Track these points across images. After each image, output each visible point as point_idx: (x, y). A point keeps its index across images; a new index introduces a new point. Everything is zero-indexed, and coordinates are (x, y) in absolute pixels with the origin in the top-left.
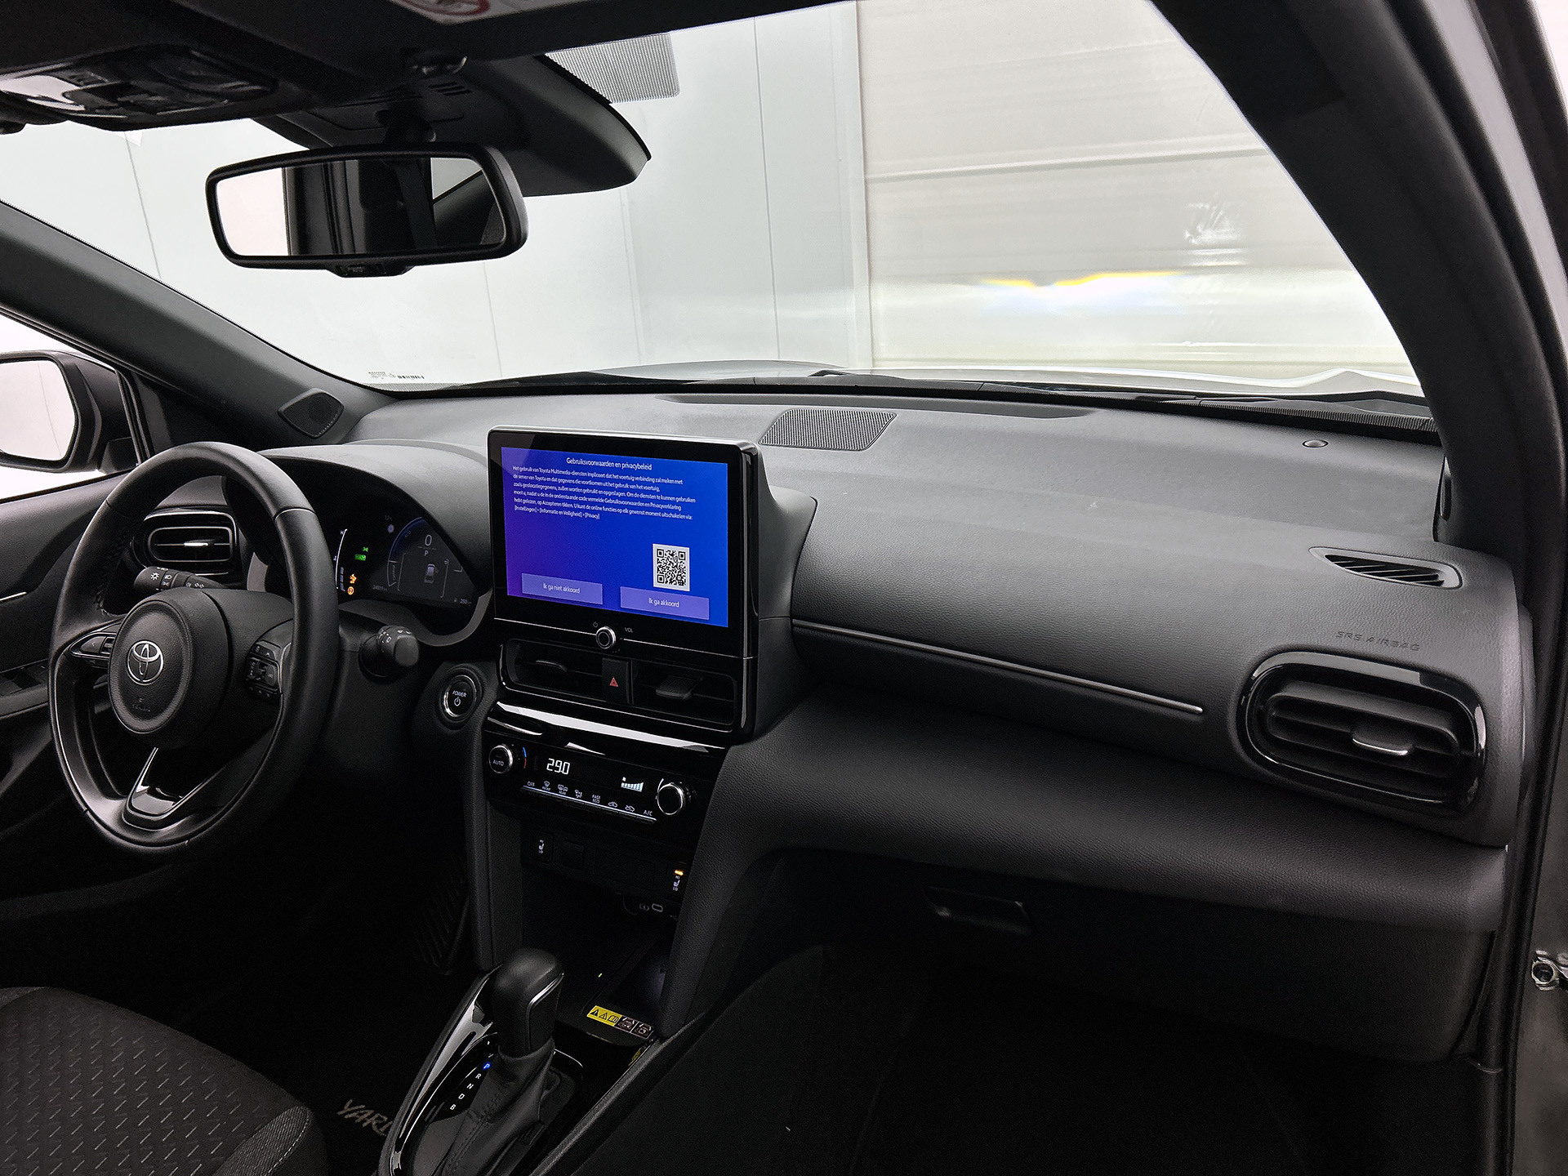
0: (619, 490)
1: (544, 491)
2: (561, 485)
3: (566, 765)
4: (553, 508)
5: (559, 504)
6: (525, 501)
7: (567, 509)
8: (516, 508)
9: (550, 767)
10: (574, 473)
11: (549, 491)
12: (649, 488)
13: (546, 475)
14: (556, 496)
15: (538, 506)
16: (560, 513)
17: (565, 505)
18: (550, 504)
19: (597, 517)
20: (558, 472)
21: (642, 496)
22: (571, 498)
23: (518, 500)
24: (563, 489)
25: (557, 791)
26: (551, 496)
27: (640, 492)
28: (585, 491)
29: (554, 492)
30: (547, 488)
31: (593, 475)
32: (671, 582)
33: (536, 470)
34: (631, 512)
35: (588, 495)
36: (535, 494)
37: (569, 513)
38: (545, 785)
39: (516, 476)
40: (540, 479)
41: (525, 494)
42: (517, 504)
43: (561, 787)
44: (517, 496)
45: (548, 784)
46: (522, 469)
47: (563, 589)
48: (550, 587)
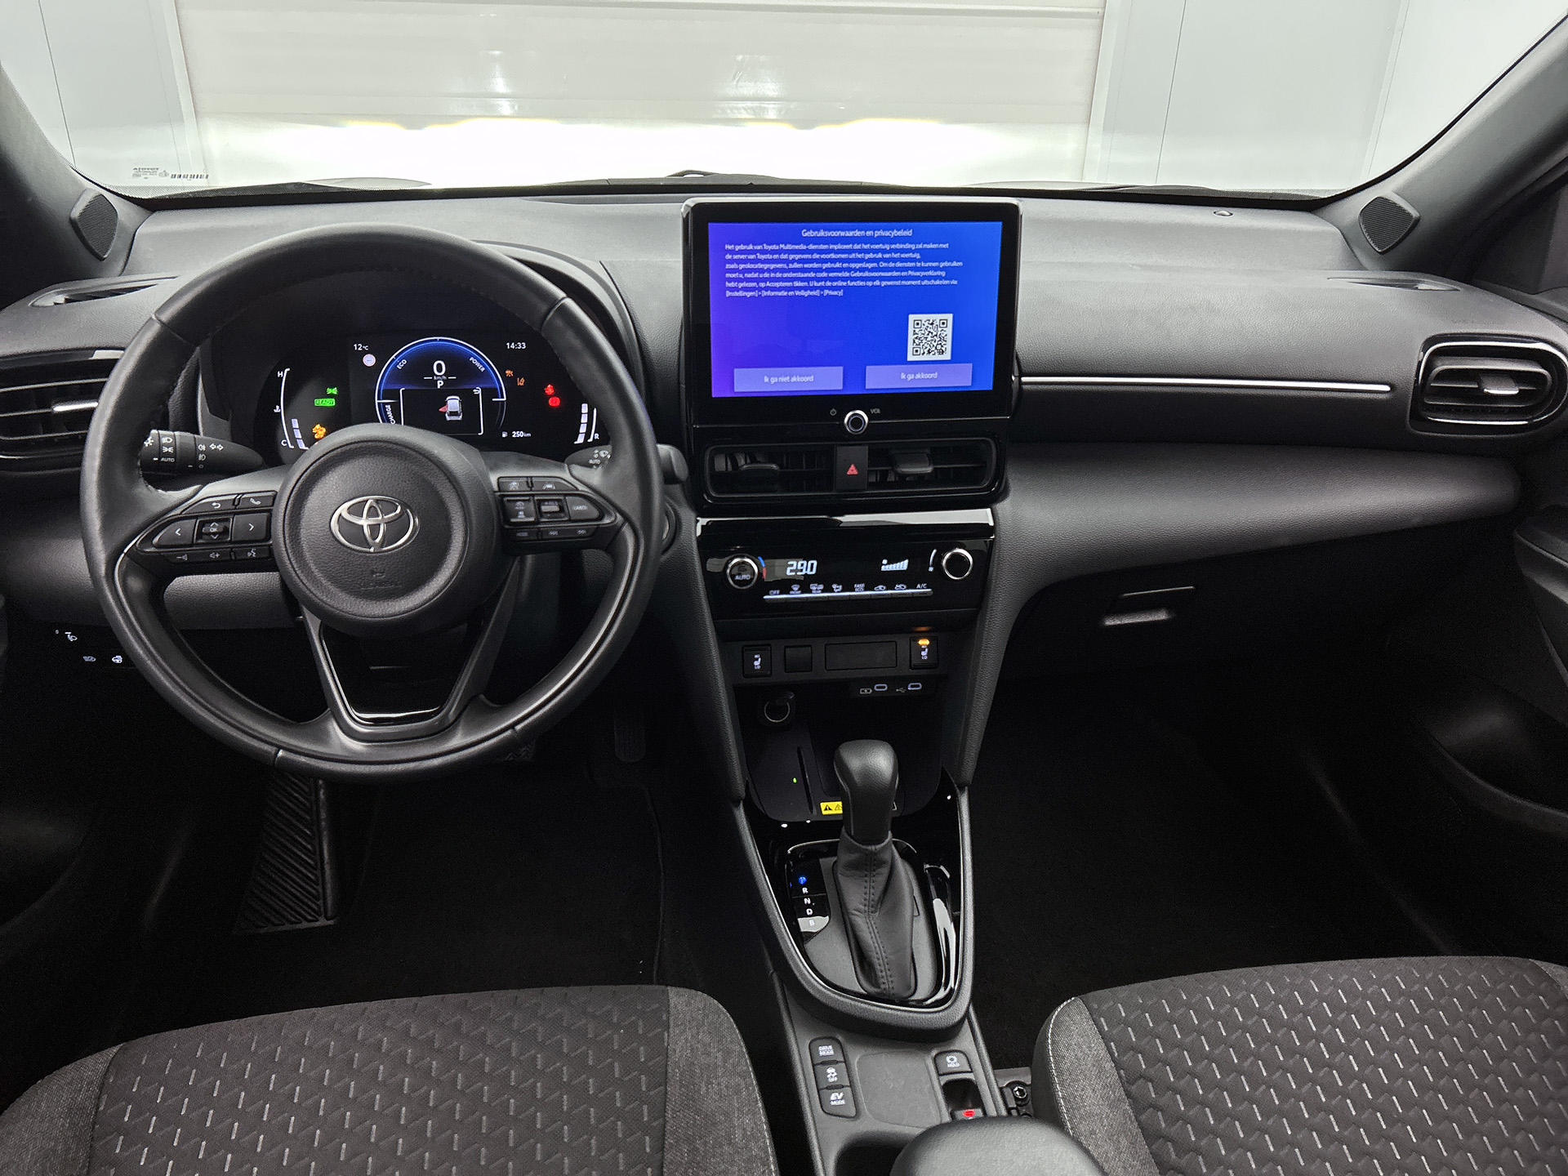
0: (870, 261)
1: (769, 270)
2: (793, 261)
3: (812, 564)
4: (781, 289)
5: (789, 284)
6: (741, 285)
7: (799, 288)
8: (728, 294)
9: (791, 571)
10: (812, 247)
11: (775, 270)
12: (907, 255)
13: (773, 252)
14: (785, 275)
15: (760, 289)
16: (791, 293)
17: (797, 284)
18: (777, 285)
19: (841, 293)
20: (789, 247)
21: (899, 264)
22: (806, 275)
23: (732, 285)
24: (796, 265)
25: (810, 591)
26: (779, 275)
27: (894, 260)
28: (825, 266)
29: (782, 271)
30: (772, 266)
31: (835, 247)
32: (929, 352)
33: (759, 247)
34: (884, 284)
35: (828, 270)
36: (756, 275)
37: (802, 293)
38: (793, 590)
39: (728, 257)
40: (763, 257)
41: (741, 276)
42: (732, 289)
43: (813, 587)
44: (730, 280)
45: (796, 587)
46: (738, 248)
47: (790, 379)
48: (774, 380)
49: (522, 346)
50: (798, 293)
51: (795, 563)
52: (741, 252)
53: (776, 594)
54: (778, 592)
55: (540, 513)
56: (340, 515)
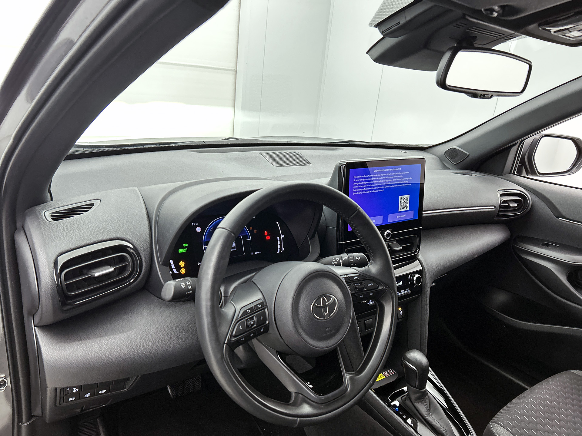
0: (391, 179)
1: (365, 184)
5: (370, 189)
6: (358, 190)
8: (354, 194)
11: (367, 184)
12: (399, 176)
13: (366, 178)
14: (369, 186)
16: (370, 192)
17: (372, 188)
18: (367, 189)
19: (383, 190)
20: (370, 176)
21: (398, 180)
22: (374, 185)
23: (355, 190)
26: (368, 186)
27: (396, 178)
30: (366, 183)
31: (382, 175)
32: (404, 208)
33: (363, 177)
34: (394, 186)
36: (362, 186)
39: (355, 180)
40: (364, 180)
41: (358, 187)
46: (357, 177)
50: (372, 191)
52: (358, 179)
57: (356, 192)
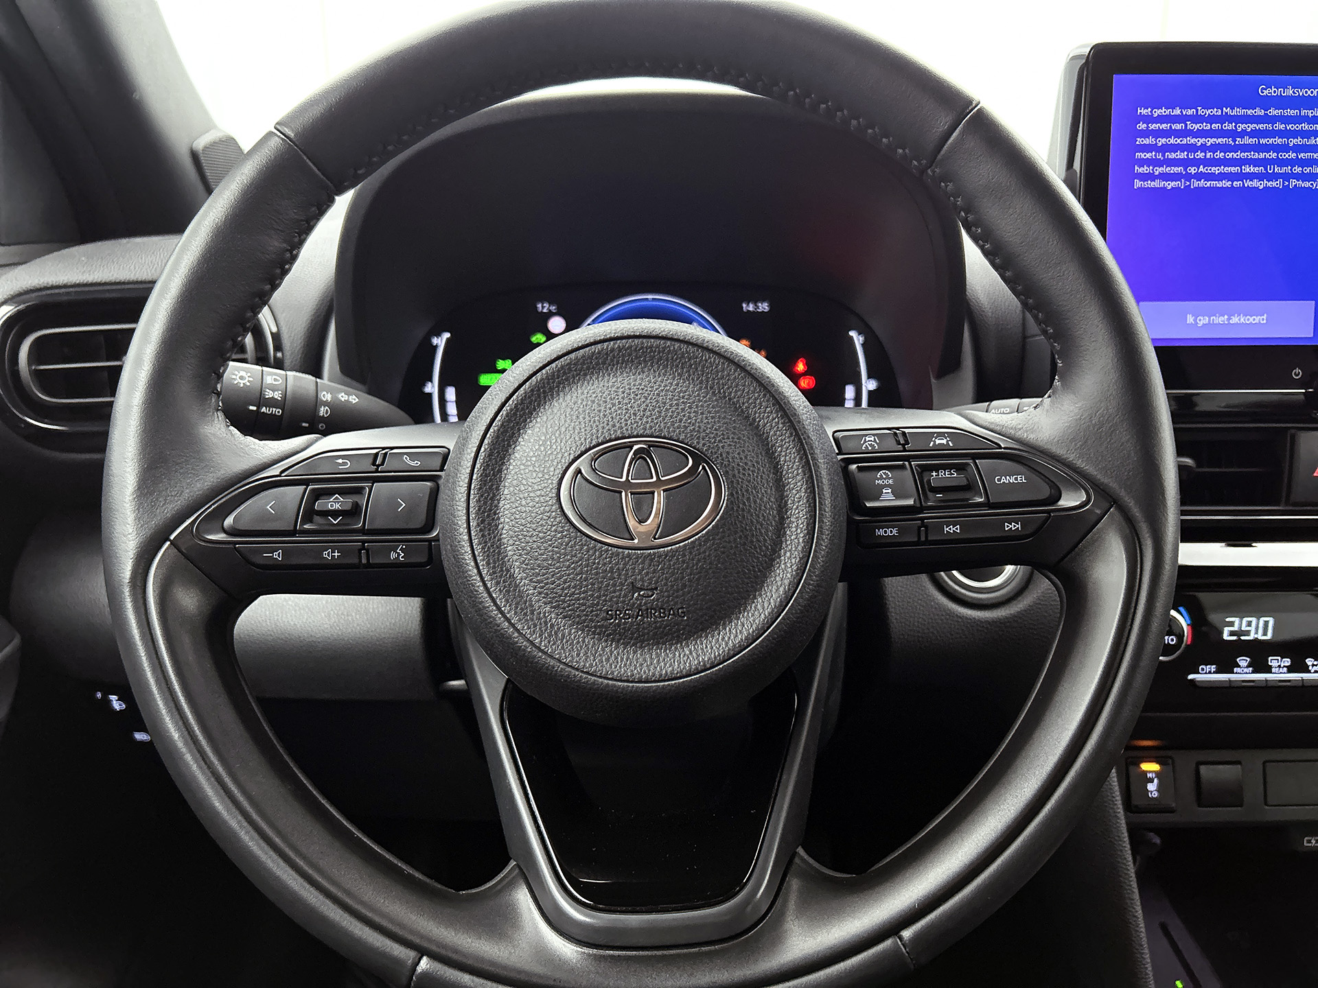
1: (1204, 148)
2: (1243, 134)
3: (1266, 623)
4: (1221, 177)
5: (1234, 169)
6: (1158, 170)
7: (1251, 176)
8: (1138, 184)
9: (1232, 633)
10: (1273, 112)
11: (1214, 148)
13: (1211, 119)
14: (1230, 155)
15: (1189, 177)
16: (1237, 184)
17: (1247, 169)
18: (1216, 170)
20: (1238, 111)
22: (1262, 156)
23: (1144, 170)
24: (1247, 140)
25: (1268, 670)
26: (1221, 155)
28: (1293, 142)
29: (1225, 148)
30: (1210, 141)
33: (1190, 112)
35: (1297, 149)
36: (1183, 155)
37: (1255, 183)
38: (1239, 666)
39: (1142, 126)
40: (1196, 127)
41: (1160, 156)
42: (1144, 177)
43: (1273, 661)
44: (1142, 163)
45: (1243, 661)
46: (1157, 113)
47: (1229, 319)
48: (1203, 321)
49: (764, 307)
50: (1248, 183)
51: (1236, 620)
52: (1161, 119)
53: (1210, 673)
54: (1213, 668)
55: (925, 489)
56: (579, 471)
57: (1151, 177)
